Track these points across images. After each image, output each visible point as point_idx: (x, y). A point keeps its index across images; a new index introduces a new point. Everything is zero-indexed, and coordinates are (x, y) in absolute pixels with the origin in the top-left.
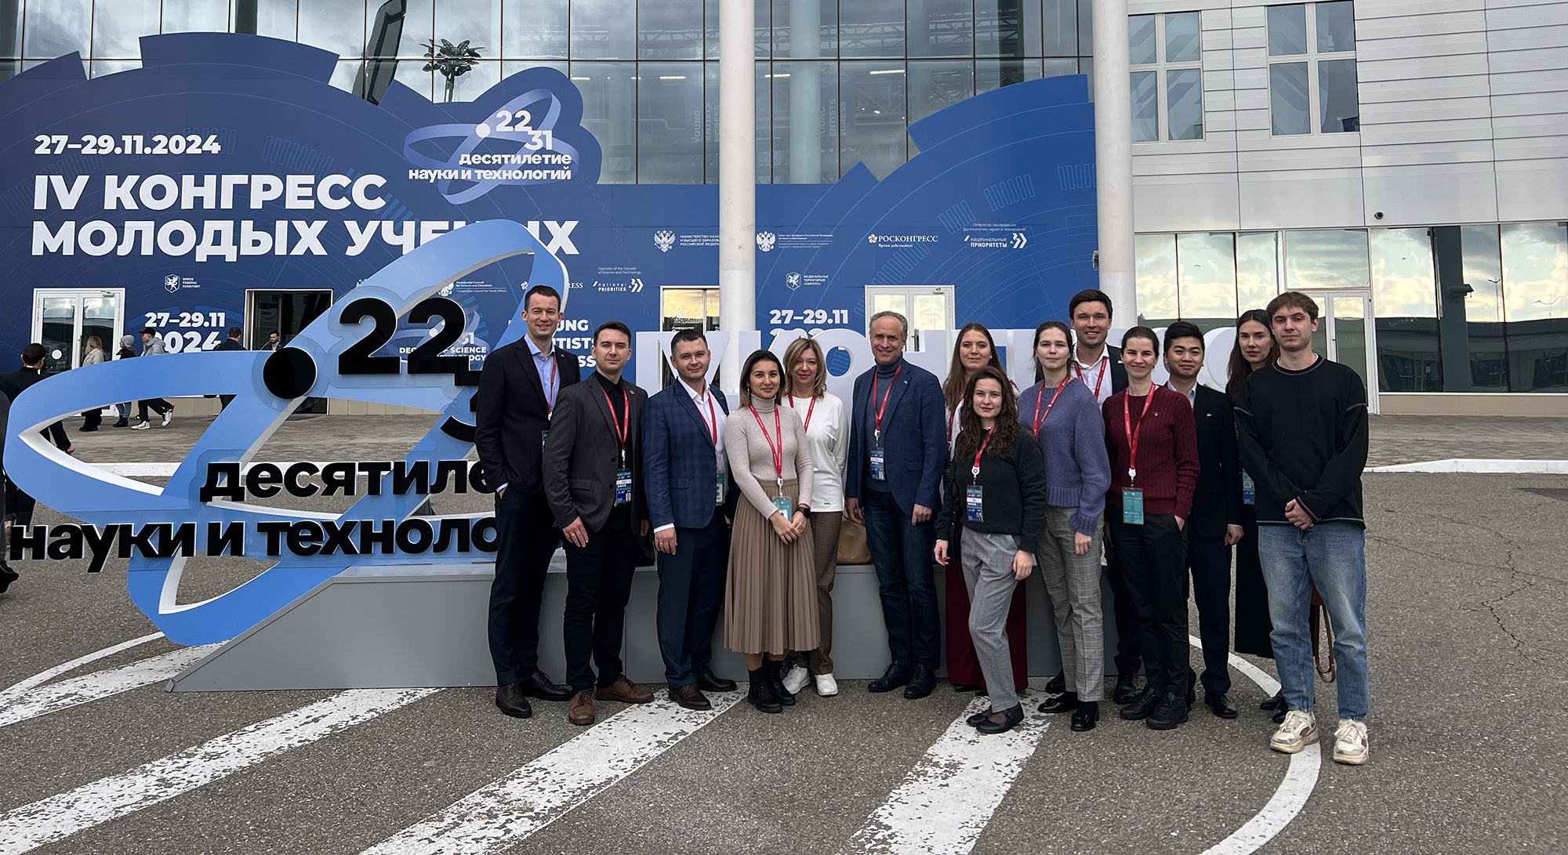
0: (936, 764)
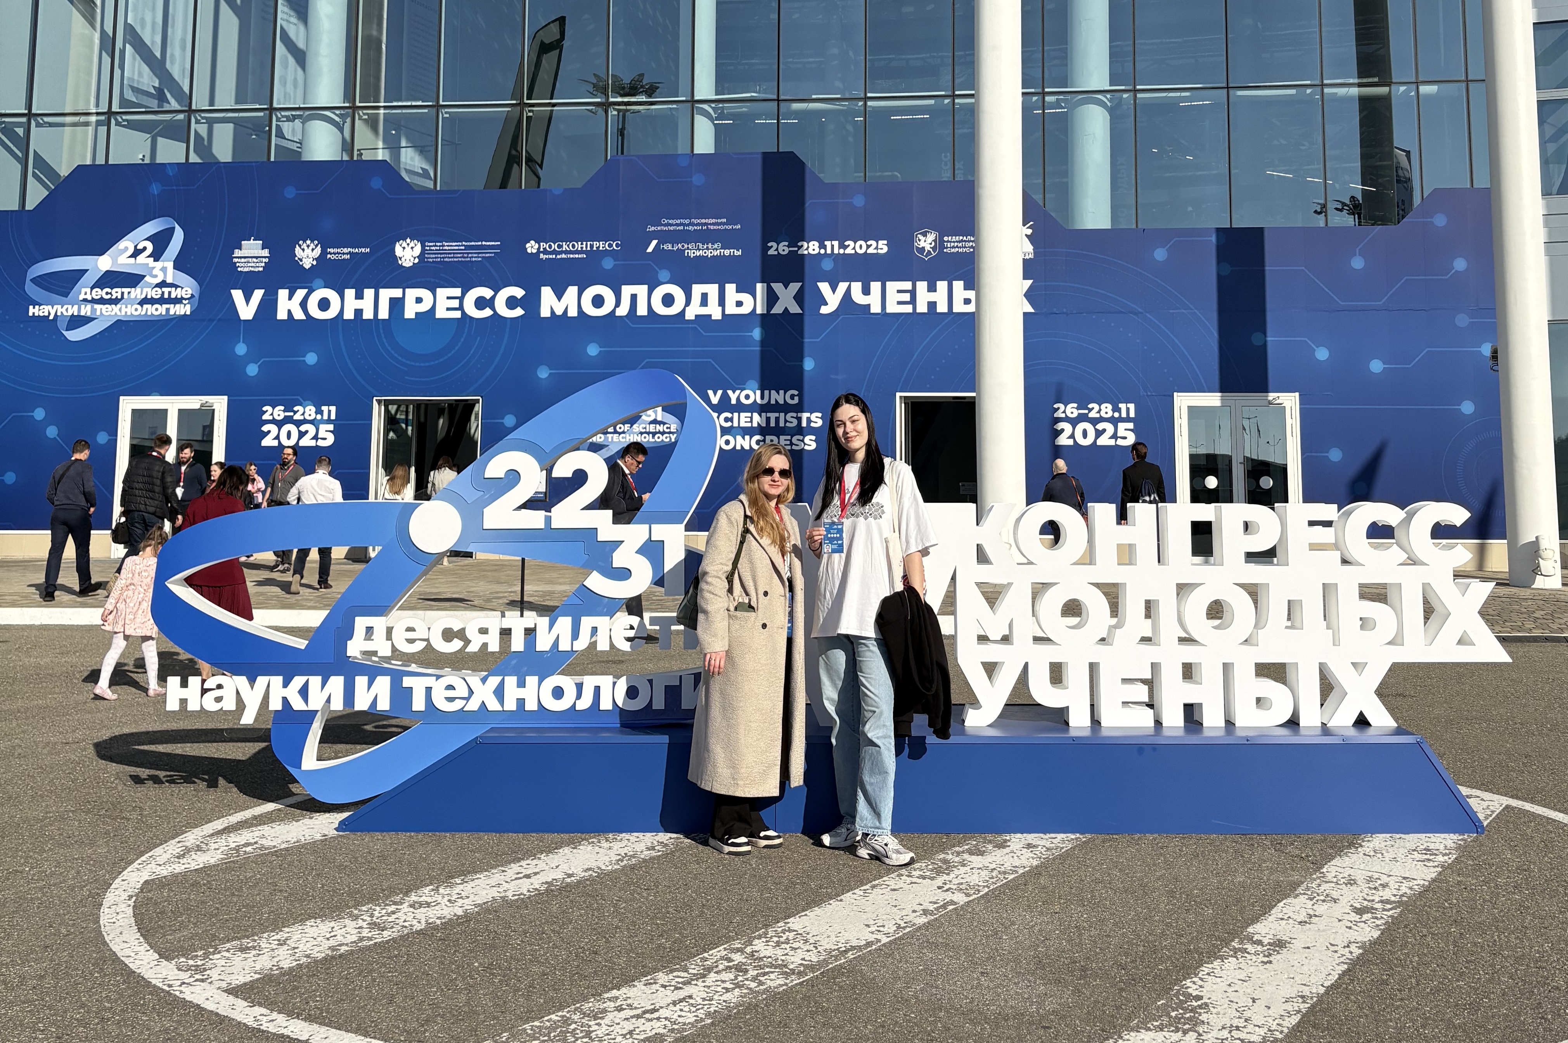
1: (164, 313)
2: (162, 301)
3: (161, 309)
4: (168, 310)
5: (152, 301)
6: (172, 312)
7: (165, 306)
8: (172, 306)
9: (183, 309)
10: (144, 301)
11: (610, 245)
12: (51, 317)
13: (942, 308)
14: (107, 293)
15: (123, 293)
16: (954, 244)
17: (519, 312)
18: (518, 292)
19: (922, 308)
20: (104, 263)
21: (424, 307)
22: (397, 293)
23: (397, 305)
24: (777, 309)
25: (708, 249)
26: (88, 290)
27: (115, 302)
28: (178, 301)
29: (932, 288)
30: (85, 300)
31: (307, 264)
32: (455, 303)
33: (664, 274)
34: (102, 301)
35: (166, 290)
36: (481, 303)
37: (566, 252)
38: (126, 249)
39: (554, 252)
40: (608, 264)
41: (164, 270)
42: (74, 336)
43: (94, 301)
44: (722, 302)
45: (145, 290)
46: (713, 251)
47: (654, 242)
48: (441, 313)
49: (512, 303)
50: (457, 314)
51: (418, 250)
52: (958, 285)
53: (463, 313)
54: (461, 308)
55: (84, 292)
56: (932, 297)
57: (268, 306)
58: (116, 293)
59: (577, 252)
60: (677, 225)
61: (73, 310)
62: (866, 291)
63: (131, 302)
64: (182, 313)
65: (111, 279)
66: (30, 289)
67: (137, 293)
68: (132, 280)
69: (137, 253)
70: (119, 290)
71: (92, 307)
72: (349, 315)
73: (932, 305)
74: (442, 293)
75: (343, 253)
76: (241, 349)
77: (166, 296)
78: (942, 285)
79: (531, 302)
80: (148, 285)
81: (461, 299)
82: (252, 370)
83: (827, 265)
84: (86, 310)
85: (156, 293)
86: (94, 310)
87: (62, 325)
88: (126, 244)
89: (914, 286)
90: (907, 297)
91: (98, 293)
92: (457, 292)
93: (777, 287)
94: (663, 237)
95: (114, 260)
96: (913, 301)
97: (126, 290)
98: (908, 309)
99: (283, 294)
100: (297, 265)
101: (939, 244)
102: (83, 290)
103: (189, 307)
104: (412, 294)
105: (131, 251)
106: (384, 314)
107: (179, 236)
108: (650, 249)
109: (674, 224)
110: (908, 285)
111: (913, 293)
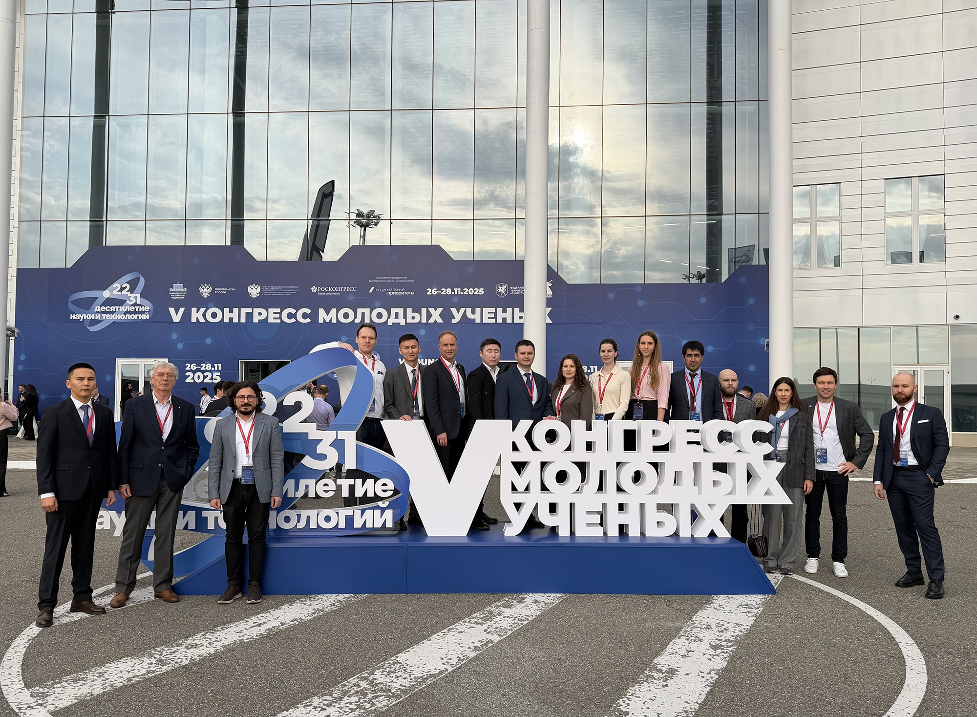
0: (660, 671)
1: (136, 318)
2: (135, 312)
3: (135, 317)
4: (138, 317)
5: (130, 313)
6: (140, 318)
7: (136, 315)
8: (140, 315)
9: (145, 317)
10: (126, 313)
11: (352, 289)
12: (81, 320)
13: (509, 321)
14: (108, 309)
15: (116, 309)
16: (515, 290)
17: (308, 320)
18: (308, 311)
19: (500, 321)
20: (106, 294)
21: (263, 317)
22: (250, 310)
23: (249, 316)
24: (431, 321)
25: (398, 291)
26: (99, 307)
27: (112, 313)
28: (143, 313)
29: (504, 311)
30: (97, 312)
31: (205, 296)
32: (278, 316)
33: (378, 303)
34: (105, 312)
35: (137, 307)
36: (290, 316)
37: (331, 292)
38: (117, 287)
39: (325, 292)
40: (351, 298)
41: (135, 298)
42: (93, 329)
43: (102, 312)
44: (405, 317)
45: (126, 307)
46: (400, 293)
47: (373, 288)
48: (271, 320)
49: (305, 316)
50: (279, 321)
51: (259, 290)
52: (517, 310)
53: (282, 320)
54: (280, 318)
55: (97, 308)
56: (504, 315)
57: (187, 315)
58: (113, 308)
59: (336, 292)
60: (384, 280)
61: (92, 317)
62: (473, 312)
63: (120, 313)
64: (145, 318)
65: (110, 302)
66: (71, 306)
67: (123, 309)
68: (121, 302)
69: (122, 289)
70: (114, 307)
71: (101, 315)
72: (226, 320)
73: (504, 319)
74: (271, 310)
75: (223, 291)
76: (174, 336)
77: (137, 310)
78: (509, 310)
79: (314, 316)
80: (128, 305)
81: (280, 314)
82: (180, 346)
83: (455, 300)
84: (98, 317)
85: (132, 309)
86: (102, 317)
87: (87, 324)
88: (117, 285)
89: (496, 310)
90: (493, 315)
91: (103, 309)
92: (279, 310)
93: (432, 310)
94: (377, 286)
95: (111, 293)
96: (495, 317)
97: (117, 307)
98: (493, 321)
99: (194, 310)
100: (200, 296)
101: (508, 290)
102: (96, 307)
103: (148, 315)
104: (256, 311)
105: (119, 288)
106: (243, 320)
107: (142, 282)
108: (371, 291)
109: (381, 279)
110: (493, 310)
111: (495, 313)
